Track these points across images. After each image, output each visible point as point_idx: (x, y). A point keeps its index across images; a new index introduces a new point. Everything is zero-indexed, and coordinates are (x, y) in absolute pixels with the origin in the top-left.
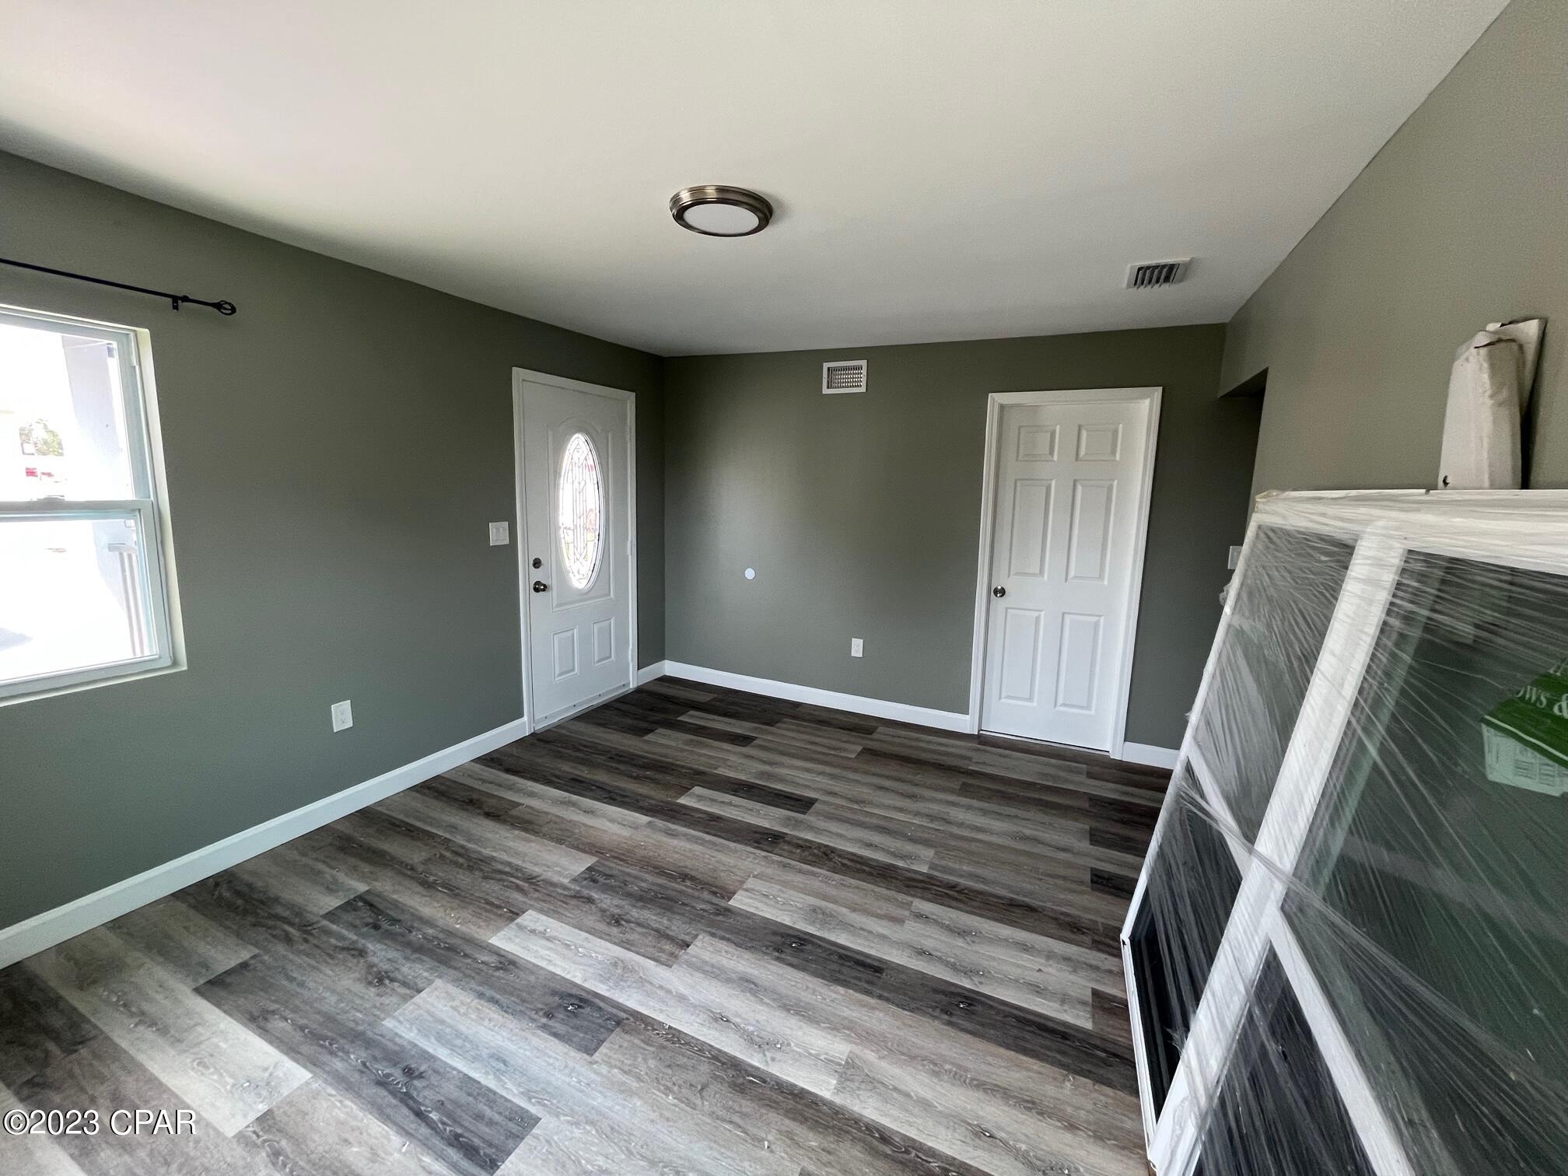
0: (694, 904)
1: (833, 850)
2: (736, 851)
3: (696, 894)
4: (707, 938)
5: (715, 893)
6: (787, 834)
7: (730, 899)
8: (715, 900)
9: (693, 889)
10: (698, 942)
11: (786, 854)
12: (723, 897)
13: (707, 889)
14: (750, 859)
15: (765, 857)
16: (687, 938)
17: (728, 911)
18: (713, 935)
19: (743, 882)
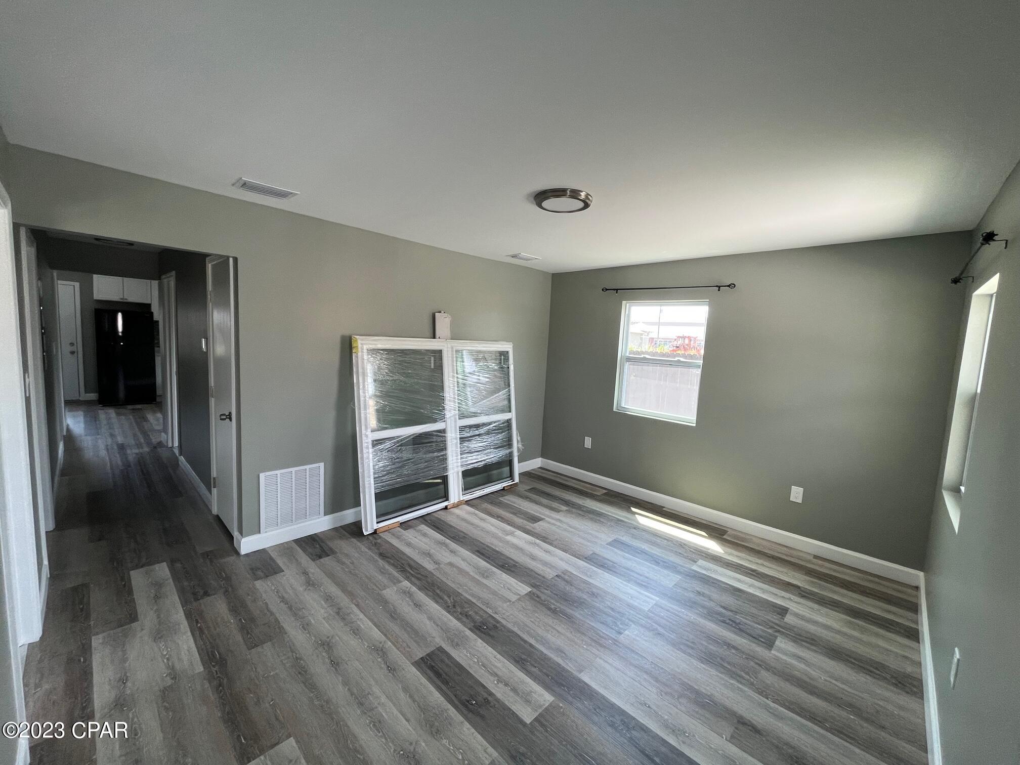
0: (550, 593)
1: (447, 608)
2: (515, 623)
3: (548, 598)
4: (547, 576)
5: (538, 597)
6: (470, 629)
7: (530, 592)
8: (538, 593)
9: (551, 602)
10: (551, 576)
11: (481, 613)
12: (534, 594)
13: (542, 600)
14: (508, 614)
15: (496, 613)
16: (556, 578)
17: (533, 586)
18: (544, 577)
19: (519, 599)
